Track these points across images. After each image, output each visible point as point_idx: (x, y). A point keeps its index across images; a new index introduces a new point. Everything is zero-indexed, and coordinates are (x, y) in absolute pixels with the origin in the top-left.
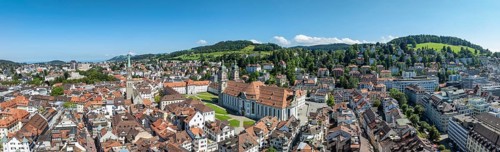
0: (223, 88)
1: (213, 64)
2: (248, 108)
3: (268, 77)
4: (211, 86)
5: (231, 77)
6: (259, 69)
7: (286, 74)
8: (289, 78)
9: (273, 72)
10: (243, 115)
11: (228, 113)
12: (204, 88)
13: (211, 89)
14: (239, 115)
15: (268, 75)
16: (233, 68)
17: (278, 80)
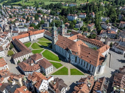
0: (55, 41)
1: (45, 11)
2: (73, 59)
3: (82, 24)
4: (46, 33)
5: (60, 33)
6: (76, 18)
7: (95, 22)
8: (96, 26)
9: (85, 21)
10: (69, 62)
11: (60, 59)
12: (42, 35)
13: (46, 36)
14: (67, 62)
15: (82, 23)
16: (61, 27)
17: (89, 27)
